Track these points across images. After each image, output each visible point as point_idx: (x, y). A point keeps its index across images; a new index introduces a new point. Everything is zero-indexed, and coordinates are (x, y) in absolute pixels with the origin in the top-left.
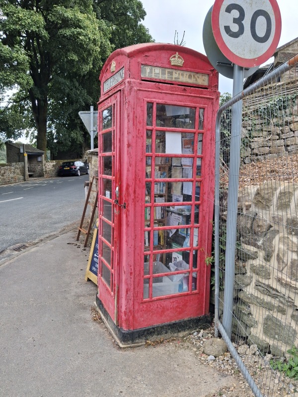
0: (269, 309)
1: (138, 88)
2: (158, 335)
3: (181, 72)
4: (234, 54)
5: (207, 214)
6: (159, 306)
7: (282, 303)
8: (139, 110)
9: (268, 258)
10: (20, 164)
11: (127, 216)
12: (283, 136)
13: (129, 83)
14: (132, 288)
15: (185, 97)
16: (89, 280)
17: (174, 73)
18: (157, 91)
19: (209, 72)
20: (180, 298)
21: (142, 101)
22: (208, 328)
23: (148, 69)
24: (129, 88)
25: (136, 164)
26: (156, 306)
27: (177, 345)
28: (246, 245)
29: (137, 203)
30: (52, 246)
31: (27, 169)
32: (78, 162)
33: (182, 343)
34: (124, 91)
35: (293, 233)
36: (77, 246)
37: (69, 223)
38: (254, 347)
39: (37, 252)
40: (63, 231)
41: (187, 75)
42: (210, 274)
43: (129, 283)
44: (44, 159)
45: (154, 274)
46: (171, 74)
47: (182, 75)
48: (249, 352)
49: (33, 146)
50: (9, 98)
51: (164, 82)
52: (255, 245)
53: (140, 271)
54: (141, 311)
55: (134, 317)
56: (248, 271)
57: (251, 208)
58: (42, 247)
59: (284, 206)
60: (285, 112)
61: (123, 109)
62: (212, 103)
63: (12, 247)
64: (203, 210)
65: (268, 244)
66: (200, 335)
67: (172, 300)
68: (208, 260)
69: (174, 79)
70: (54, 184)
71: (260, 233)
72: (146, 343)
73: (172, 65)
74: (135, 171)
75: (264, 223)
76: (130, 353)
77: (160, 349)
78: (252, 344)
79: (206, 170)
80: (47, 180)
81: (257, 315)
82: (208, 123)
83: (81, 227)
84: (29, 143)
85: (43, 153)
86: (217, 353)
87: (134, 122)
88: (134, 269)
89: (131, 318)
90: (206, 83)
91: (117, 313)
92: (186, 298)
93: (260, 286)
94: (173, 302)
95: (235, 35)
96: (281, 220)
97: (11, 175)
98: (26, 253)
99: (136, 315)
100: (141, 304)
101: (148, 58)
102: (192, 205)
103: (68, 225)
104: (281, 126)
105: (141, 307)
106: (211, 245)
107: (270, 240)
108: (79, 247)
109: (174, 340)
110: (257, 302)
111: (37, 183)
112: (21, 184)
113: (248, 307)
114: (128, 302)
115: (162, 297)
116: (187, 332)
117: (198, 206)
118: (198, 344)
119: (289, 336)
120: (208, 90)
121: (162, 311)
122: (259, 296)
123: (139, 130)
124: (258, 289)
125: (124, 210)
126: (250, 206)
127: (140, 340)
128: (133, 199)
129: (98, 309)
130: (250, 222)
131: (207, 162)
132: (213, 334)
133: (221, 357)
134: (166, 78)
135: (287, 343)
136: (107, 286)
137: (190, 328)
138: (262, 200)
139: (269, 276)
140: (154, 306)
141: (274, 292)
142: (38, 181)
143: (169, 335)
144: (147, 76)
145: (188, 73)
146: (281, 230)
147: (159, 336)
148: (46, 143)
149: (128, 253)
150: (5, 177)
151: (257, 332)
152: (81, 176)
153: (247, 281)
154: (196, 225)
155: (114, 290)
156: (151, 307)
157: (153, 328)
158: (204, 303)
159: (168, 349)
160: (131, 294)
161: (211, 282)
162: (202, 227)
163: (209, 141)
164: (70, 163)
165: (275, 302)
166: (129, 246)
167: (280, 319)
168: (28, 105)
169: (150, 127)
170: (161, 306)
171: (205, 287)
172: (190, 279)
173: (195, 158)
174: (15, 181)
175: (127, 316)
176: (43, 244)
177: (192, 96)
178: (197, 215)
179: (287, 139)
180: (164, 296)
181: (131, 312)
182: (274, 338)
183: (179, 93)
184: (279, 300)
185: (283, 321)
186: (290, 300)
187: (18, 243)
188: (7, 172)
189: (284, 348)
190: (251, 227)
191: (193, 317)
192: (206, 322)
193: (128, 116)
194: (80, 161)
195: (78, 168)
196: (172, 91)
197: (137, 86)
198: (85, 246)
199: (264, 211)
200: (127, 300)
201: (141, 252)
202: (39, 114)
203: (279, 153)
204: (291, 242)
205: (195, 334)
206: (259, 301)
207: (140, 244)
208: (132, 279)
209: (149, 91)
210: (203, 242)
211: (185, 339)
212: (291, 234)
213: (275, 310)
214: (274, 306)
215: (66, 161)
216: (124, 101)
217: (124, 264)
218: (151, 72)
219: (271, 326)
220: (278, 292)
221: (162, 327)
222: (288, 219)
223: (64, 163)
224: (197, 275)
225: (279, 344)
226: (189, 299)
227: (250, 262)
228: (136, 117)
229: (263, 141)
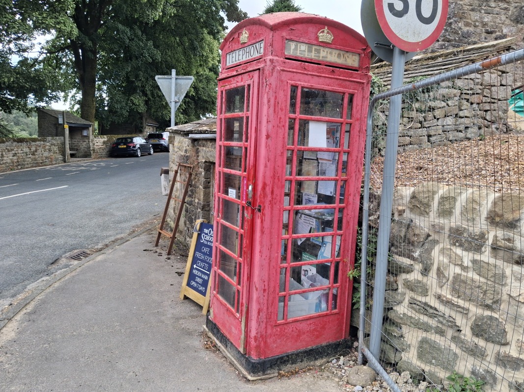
0: (426, 331)
1: (282, 68)
2: (292, 363)
3: (329, 50)
4: (397, 37)
5: (352, 219)
6: (295, 329)
7: (441, 323)
8: (281, 94)
9: (426, 271)
10: (58, 140)
11: (262, 222)
12: (426, 124)
13: (272, 61)
14: (265, 308)
15: (333, 80)
16: (186, 298)
17: (321, 51)
18: (302, 72)
19: (360, 51)
20: (318, 319)
21: (285, 83)
22: (348, 354)
23: (293, 45)
24: (271, 68)
25: (275, 159)
26: (291, 329)
27: (315, 375)
28: (397, 257)
29: (274, 206)
30: (123, 253)
31: (67, 146)
32: (138, 138)
33: (321, 373)
34: (263, 70)
35: (457, 244)
36: (157, 254)
37: (139, 222)
38: (406, 375)
39: (105, 261)
40: (132, 233)
41: (335, 54)
42: (352, 290)
43: (262, 302)
44: (91, 133)
45: (290, 291)
46: (318, 51)
47: (331, 53)
48: (401, 380)
49: (75, 115)
50: (40, 46)
51: (310, 61)
52: (410, 257)
53: (275, 287)
54: (274, 336)
55: (265, 343)
56: (400, 287)
57: (405, 214)
58: (108, 254)
59: (446, 212)
60: (429, 96)
61: (262, 92)
62: (363, 89)
63: (68, 254)
64: (348, 215)
65: (426, 255)
66: (341, 362)
67: (309, 322)
68: (351, 274)
69: (321, 58)
70: (107, 167)
71: (416, 243)
72: (279, 374)
73: (321, 42)
74: (274, 167)
75: (422, 231)
76: (261, 387)
77: (296, 381)
78: (404, 371)
79: (352, 167)
80: (96, 162)
81: (410, 337)
82: (357, 112)
83: (161, 229)
84: (69, 110)
85: (90, 126)
86: (364, 383)
87: (275, 109)
88: (269, 285)
89: (262, 344)
90: (356, 64)
91: (245, 339)
92: (325, 319)
93: (415, 304)
94: (310, 324)
95: (399, 14)
96: (443, 228)
97: (46, 154)
98: (91, 262)
99: (268, 341)
100: (275, 327)
101: (293, 31)
102: (335, 208)
103: (137, 225)
104: (425, 112)
105: (274, 330)
106: (354, 256)
107: (429, 251)
108: (160, 255)
109: (311, 369)
110: (411, 322)
111: (83, 166)
112: (60, 166)
113: (399, 329)
114: (259, 325)
115: (299, 318)
116: (325, 360)
117: (341, 210)
118: (340, 373)
119: (448, 360)
120: (359, 72)
121: (297, 335)
122: (413, 316)
123: (280, 118)
124: (412, 308)
125: (258, 214)
126: (404, 211)
127: (273, 371)
128: (270, 201)
129: (210, 334)
130: (404, 230)
131: (354, 158)
132: (355, 361)
133: (369, 387)
134: (313, 57)
135: (446, 368)
136: (229, 306)
137: (328, 355)
138: (419, 204)
139: (427, 292)
140: (289, 329)
141: (431, 311)
142: (84, 163)
143: (305, 364)
144: (291, 53)
145: (337, 52)
146: (441, 240)
147: (293, 365)
148: (94, 111)
149: (262, 266)
150: (37, 156)
151: (410, 357)
152: (142, 157)
153: (399, 297)
154: (339, 232)
155: (242, 310)
156: (286, 331)
157: (288, 356)
158: (344, 324)
159: (306, 380)
160: (263, 315)
161: (353, 300)
162: (346, 235)
163: (358, 133)
164: (126, 139)
165: (433, 322)
166: (263, 257)
167: (438, 342)
168: (69, 57)
169: (292, 115)
170: (297, 329)
171: (346, 305)
172: (330, 296)
173: (342, 153)
174: (51, 162)
175: (257, 342)
176: (111, 251)
177: (340, 79)
178: (340, 221)
179: (430, 128)
180: (301, 318)
181: (262, 337)
182: (431, 363)
183: (327, 75)
184: (438, 320)
185: (442, 343)
186: (451, 319)
187: (76, 249)
188: (40, 150)
189: (442, 374)
190: (405, 236)
191: (332, 341)
192: (346, 348)
193: (269, 101)
194: (139, 136)
195: (138, 146)
196: (318, 73)
197: (280, 65)
198: (169, 254)
199: (422, 218)
200: (259, 322)
201: (277, 265)
202: (84, 71)
203: (421, 144)
204: (454, 255)
205: (334, 361)
206: (413, 321)
207: (276, 254)
208: (266, 298)
209: (293, 72)
210: (346, 252)
211: (323, 368)
212: (455, 245)
213: (433, 331)
214: (431, 327)
215: (121, 136)
216: (263, 83)
217: (256, 278)
218: (296, 49)
219: (426, 350)
220: (437, 311)
221: (297, 355)
222: (451, 229)
223: (118, 139)
224: (337, 291)
225: (437, 370)
226: (328, 321)
227: (404, 276)
228: (278, 103)
229: (403, 130)
